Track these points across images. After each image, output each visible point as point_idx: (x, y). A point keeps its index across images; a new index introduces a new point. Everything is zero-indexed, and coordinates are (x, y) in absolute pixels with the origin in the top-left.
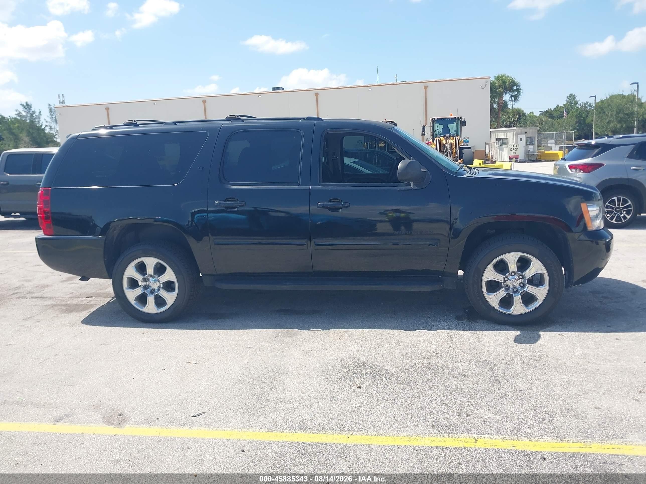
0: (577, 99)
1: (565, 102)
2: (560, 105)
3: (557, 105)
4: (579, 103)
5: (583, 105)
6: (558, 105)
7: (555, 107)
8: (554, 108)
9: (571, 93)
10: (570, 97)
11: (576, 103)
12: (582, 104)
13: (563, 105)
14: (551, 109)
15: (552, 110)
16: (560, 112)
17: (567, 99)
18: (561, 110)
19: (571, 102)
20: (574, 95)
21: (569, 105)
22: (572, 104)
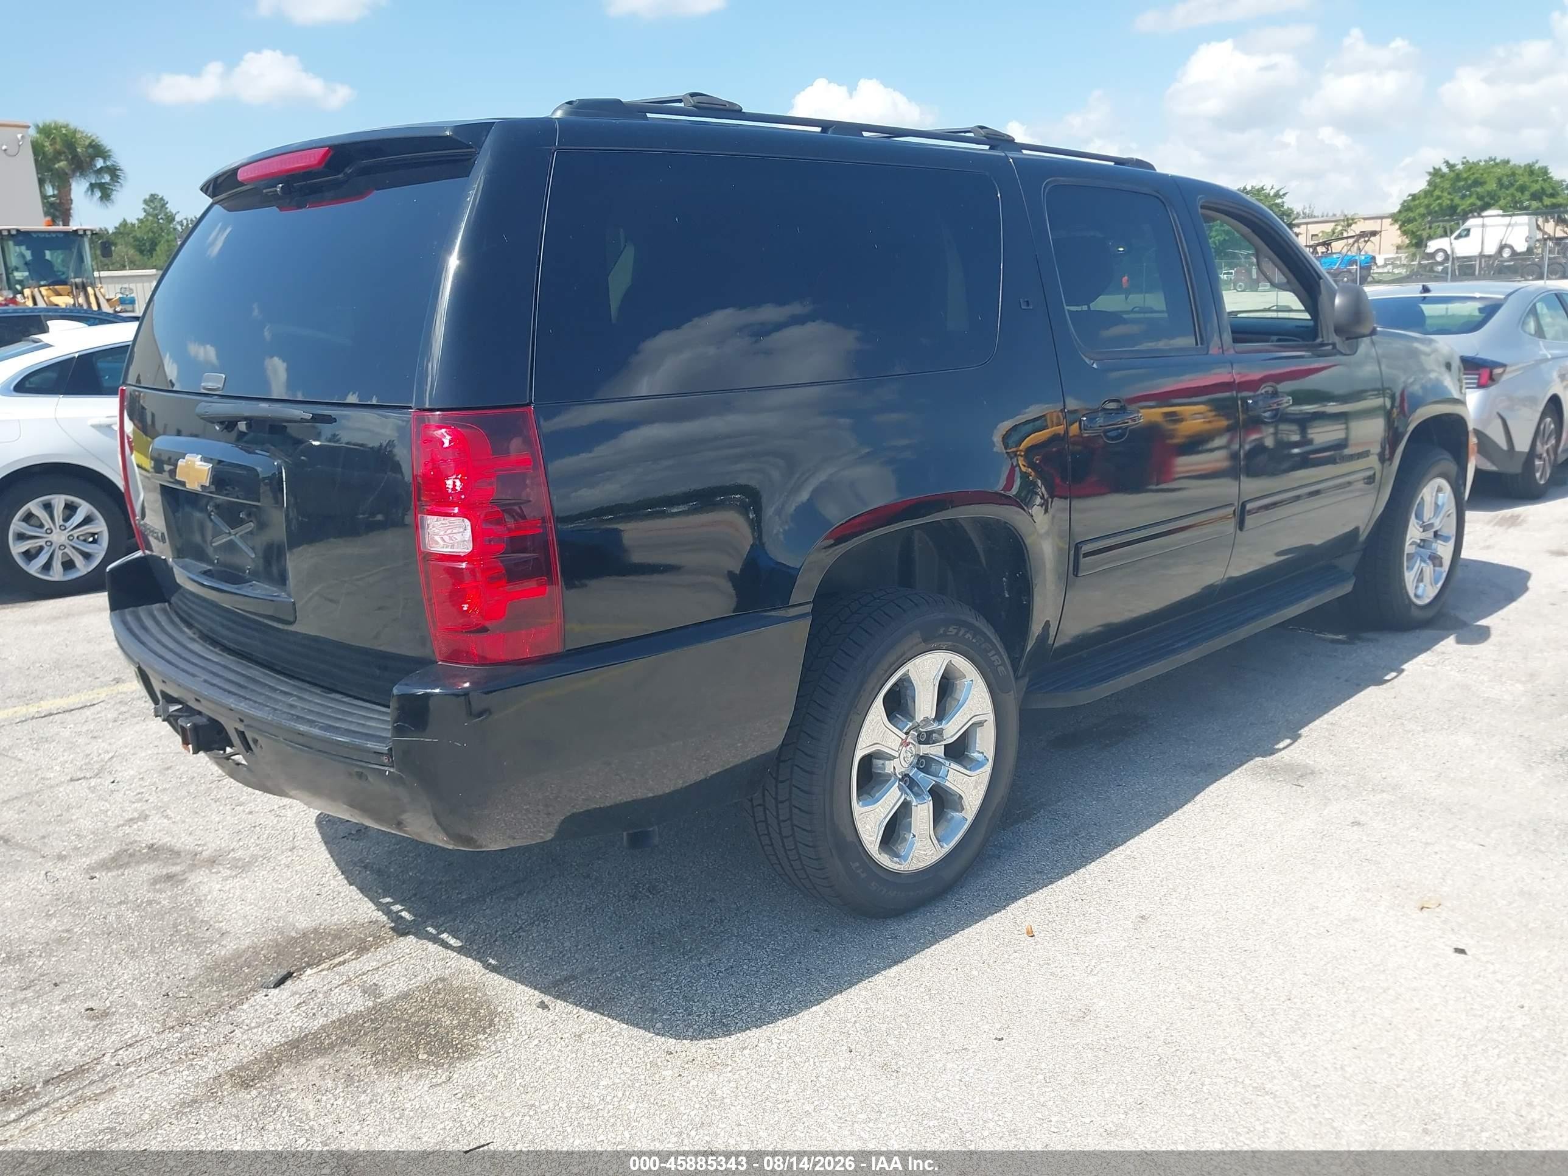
0: (171, 207)
1: (142, 215)
2: (129, 221)
3: (121, 220)
4: (178, 218)
5: (187, 224)
6: (124, 220)
7: (117, 225)
8: (116, 228)
9: (153, 193)
10: (151, 201)
11: (170, 218)
12: (185, 222)
13: (138, 219)
14: (106, 230)
15: (110, 232)
16: (133, 237)
17: (146, 207)
18: (134, 234)
19: (157, 215)
20: (162, 199)
21: (152, 222)
22: (161, 221)
